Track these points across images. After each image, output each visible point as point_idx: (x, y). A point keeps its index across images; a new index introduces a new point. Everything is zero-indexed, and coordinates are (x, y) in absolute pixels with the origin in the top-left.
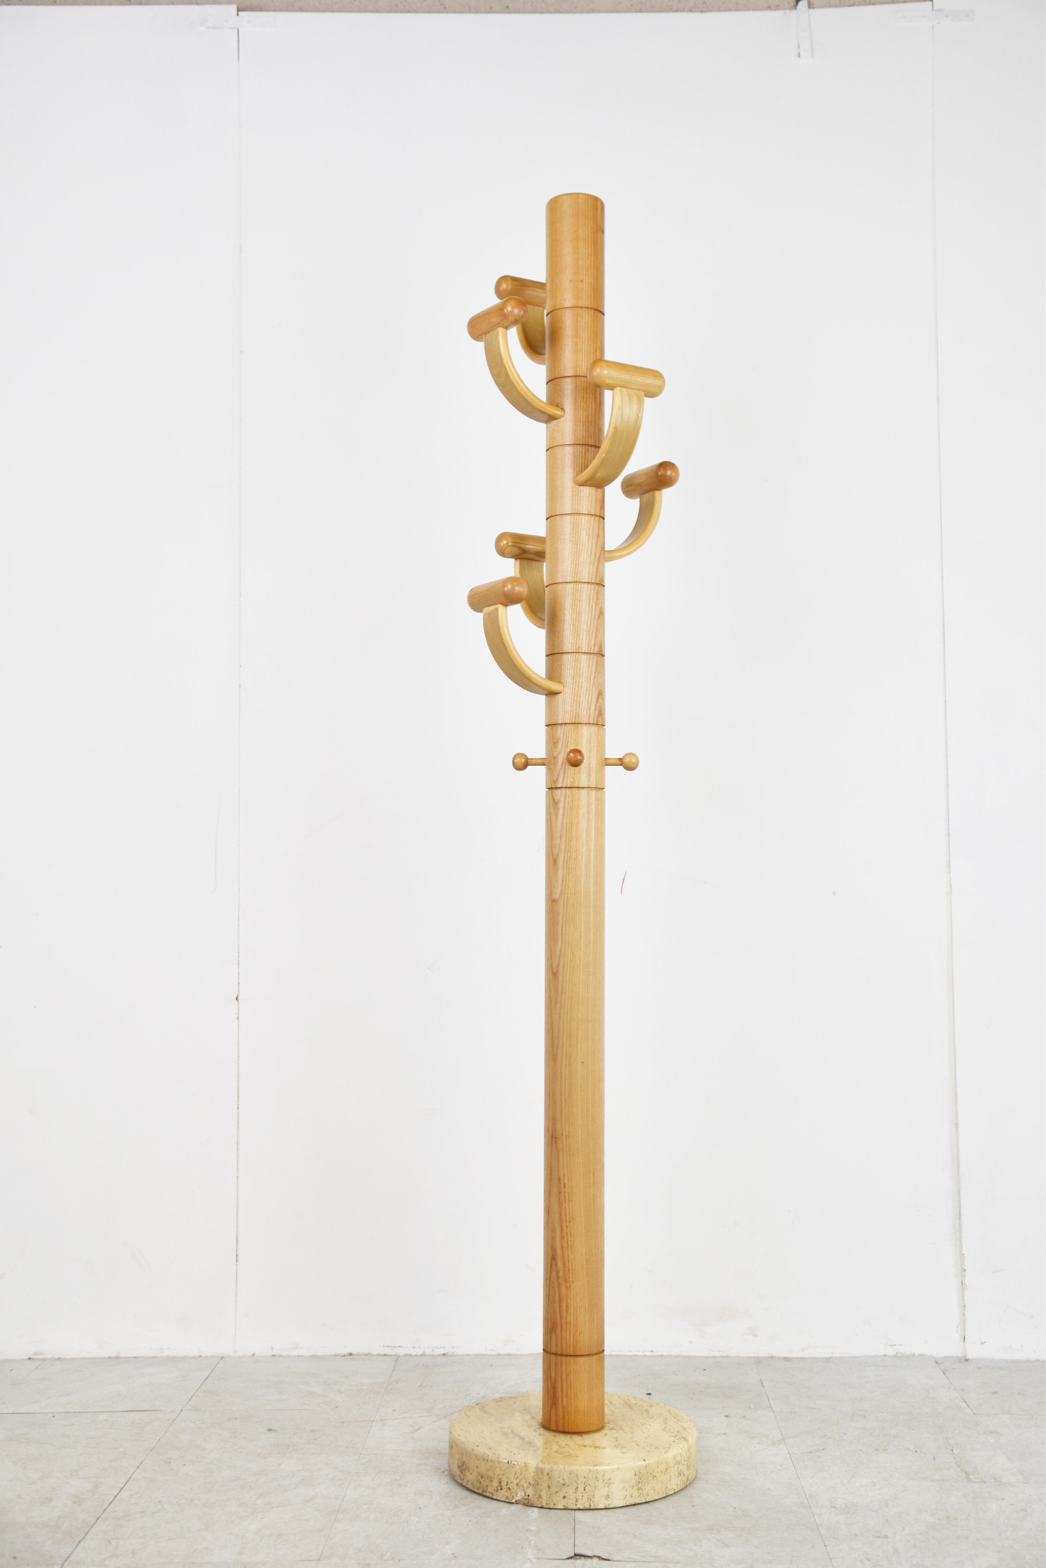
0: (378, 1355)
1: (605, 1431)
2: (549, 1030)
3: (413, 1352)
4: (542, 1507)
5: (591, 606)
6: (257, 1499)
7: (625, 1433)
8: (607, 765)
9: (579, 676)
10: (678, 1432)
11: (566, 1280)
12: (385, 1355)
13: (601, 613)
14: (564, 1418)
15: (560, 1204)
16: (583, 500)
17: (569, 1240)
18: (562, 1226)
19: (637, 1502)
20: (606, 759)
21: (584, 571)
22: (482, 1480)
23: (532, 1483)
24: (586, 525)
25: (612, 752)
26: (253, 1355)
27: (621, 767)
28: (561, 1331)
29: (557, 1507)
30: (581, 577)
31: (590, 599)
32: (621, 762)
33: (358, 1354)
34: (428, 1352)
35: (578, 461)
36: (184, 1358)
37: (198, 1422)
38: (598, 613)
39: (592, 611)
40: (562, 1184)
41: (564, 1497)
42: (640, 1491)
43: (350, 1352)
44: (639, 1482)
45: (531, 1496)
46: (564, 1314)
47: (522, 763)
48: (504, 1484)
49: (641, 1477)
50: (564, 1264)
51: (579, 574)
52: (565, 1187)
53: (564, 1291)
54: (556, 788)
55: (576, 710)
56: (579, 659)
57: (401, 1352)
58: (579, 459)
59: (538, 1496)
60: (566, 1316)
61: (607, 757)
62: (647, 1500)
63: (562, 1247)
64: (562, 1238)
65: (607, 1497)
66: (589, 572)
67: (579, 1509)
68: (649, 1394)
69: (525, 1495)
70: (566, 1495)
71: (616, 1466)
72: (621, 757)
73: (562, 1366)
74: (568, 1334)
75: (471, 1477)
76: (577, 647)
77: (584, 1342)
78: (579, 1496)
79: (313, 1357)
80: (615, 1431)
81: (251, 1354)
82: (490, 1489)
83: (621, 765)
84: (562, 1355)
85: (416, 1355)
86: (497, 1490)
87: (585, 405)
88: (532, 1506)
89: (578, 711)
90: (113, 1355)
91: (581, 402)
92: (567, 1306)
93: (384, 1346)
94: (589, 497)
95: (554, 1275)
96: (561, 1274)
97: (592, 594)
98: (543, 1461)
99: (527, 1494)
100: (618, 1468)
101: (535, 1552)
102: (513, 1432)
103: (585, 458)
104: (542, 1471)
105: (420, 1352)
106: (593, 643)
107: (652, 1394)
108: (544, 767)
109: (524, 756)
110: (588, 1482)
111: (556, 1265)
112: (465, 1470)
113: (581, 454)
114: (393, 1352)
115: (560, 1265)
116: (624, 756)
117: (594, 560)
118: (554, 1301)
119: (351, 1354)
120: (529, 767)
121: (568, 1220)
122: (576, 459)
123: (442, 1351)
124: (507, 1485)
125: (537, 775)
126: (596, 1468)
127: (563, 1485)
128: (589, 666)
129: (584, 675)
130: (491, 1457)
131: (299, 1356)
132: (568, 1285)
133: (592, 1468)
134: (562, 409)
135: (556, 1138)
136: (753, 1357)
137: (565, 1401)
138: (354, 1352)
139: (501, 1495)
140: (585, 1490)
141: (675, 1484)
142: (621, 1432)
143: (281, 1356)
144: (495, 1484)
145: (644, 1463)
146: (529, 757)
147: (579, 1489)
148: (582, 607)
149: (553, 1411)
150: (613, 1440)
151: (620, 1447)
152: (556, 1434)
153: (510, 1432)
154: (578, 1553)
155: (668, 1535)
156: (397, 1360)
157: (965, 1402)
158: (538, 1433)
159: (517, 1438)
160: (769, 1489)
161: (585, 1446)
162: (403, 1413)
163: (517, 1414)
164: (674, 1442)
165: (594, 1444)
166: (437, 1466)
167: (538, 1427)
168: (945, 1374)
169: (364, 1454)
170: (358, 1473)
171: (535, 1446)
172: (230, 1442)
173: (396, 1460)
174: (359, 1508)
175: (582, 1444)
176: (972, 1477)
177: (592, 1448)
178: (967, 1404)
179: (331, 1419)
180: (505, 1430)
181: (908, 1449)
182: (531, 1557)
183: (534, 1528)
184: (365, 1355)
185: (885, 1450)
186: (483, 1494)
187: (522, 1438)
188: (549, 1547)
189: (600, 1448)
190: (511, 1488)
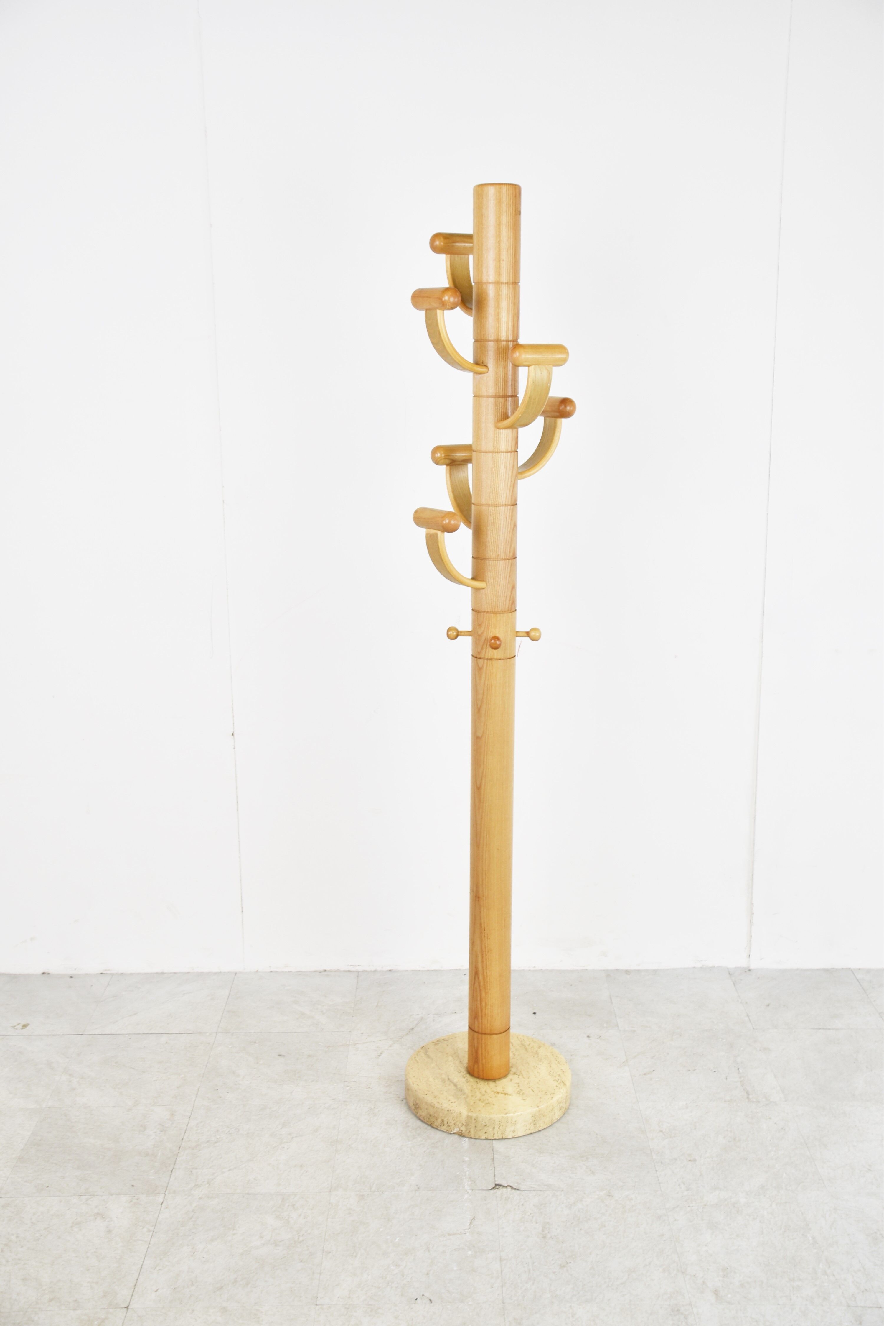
0: (344, 971)
1: (510, 1077)
2: (474, 825)
3: (369, 969)
4: (471, 1138)
5: (507, 522)
6: (281, 1128)
7: (523, 1077)
8: (517, 637)
9: (498, 577)
10: (559, 1075)
11: (485, 988)
12: (349, 971)
13: (515, 526)
14: (483, 1071)
15: (481, 941)
16: (502, 440)
17: (488, 963)
18: (482, 955)
19: (533, 1132)
20: (517, 632)
21: (502, 496)
22: (430, 1118)
23: (465, 1124)
24: (504, 460)
25: (521, 626)
26: (257, 971)
27: (528, 638)
28: (482, 1019)
29: (481, 1138)
30: (500, 501)
31: (506, 517)
32: (528, 634)
33: (330, 971)
34: (379, 969)
35: (499, 409)
36: (209, 974)
37: (230, 1047)
38: (513, 527)
39: (508, 526)
40: (483, 928)
41: (486, 1133)
42: (535, 1126)
43: (324, 969)
44: (535, 1121)
45: (463, 1132)
46: (484, 1009)
47: (454, 634)
48: (445, 1123)
49: (535, 1119)
50: (484, 978)
51: (498, 498)
52: (485, 930)
53: (483, 995)
54: (480, 658)
55: (496, 602)
56: (498, 564)
57: (360, 969)
58: (500, 408)
59: (468, 1131)
60: (485, 1010)
61: (517, 630)
62: (540, 1130)
63: (483, 967)
64: (483, 962)
65: (514, 1131)
66: (506, 497)
67: (495, 1139)
68: (535, 1013)
69: (460, 1130)
70: (487, 1131)
71: (519, 1113)
72: (528, 630)
73: (482, 1040)
74: (486, 1021)
75: (423, 1113)
76: (497, 555)
77: (497, 1024)
78: (495, 1131)
79: (300, 973)
80: (517, 1076)
81: (255, 970)
82: (435, 1124)
83: (528, 637)
84: (482, 1034)
85: (371, 971)
86: (441, 1125)
87: (504, 363)
88: (464, 1136)
89: (497, 603)
90: (159, 970)
91: (501, 362)
92: (486, 1004)
93: (348, 965)
94: (506, 438)
95: (477, 984)
96: (482, 984)
97: (508, 513)
98: (472, 1110)
99: (461, 1130)
100: (521, 1114)
101: (470, 1183)
102: (449, 1079)
103: (504, 407)
104: (471, 1118)
105: (373, 969)
106: (509, 550)
107: (537, 1014)
108: (471, 637)
109: (456, 629)
110: (502, 1124)
111: (478, 978)
112: (418, 1108)
113: (501, 404)
114: (355, 969)
115: (481, 978)
116: (531, 630)
117: (510, 487)
118: (477, 1000)
119: (325, 971)
120: (459, 637)
121: (487, 951)
122: (497, 407)
123: (389, 968)
124: (447, 1123)
125: (466, 644)
126: (507, 1115)
127: (485, 1126)
128: (505, 568)
129: (502, 576)
130: (436, 1105)
131: (289, 972)
132: (487, 991)
133: (504, 1115)
134: (486, 366)
135: (478, 897)
136: (604, 970)
137: (484, 1061)
138: (327, 969)
139: (443, 1128)
140: (499, 1128)
141: (558, 1114)
142: (521, 1077)
143: (276, 972)
144: (439, 1121)
145: (537, 1108)
146: (459, 630)
147: (495, 1128)
148: (501, 524)
149: (476, 1066)
150: (516, 1085)
151: (521, 1093)
152: (478, 1080)
153: (447, 1078)
154: (497, 1183)
155: (555, 1163)
156: (358, 976)
157: (748, 1016)
158: (465, 1079)
159: (452, 1085)
160: (619, 1114)
161: (498, 1093)
162: (368, 1036)
163: (450, 1058)
164: (557, 1086)
165: (504, 1091)
166: (397, 1095)
167: (465, 1073)
168: (735, 986)
169: (347, 1082)
170: (345, 1102)
171: (464, 1094)
172: (255, 1068)
173: (369, 1088)
174: (350, 1139)
175: (496, 1091)
176: (751, 1097)
177: (503, 1095)
178: (749, 1018)
179: (320, 1043)
180: (444, 1076)
181: (710, 1069)
182: (467, 1188)
183: (467, 1159)
184: (335, 971)
185: (694, 1070)
186: (431, 1125)
187: (455, 1085)
188: (479, 1177)
189: (508, 1095)
190: (450, 1125)
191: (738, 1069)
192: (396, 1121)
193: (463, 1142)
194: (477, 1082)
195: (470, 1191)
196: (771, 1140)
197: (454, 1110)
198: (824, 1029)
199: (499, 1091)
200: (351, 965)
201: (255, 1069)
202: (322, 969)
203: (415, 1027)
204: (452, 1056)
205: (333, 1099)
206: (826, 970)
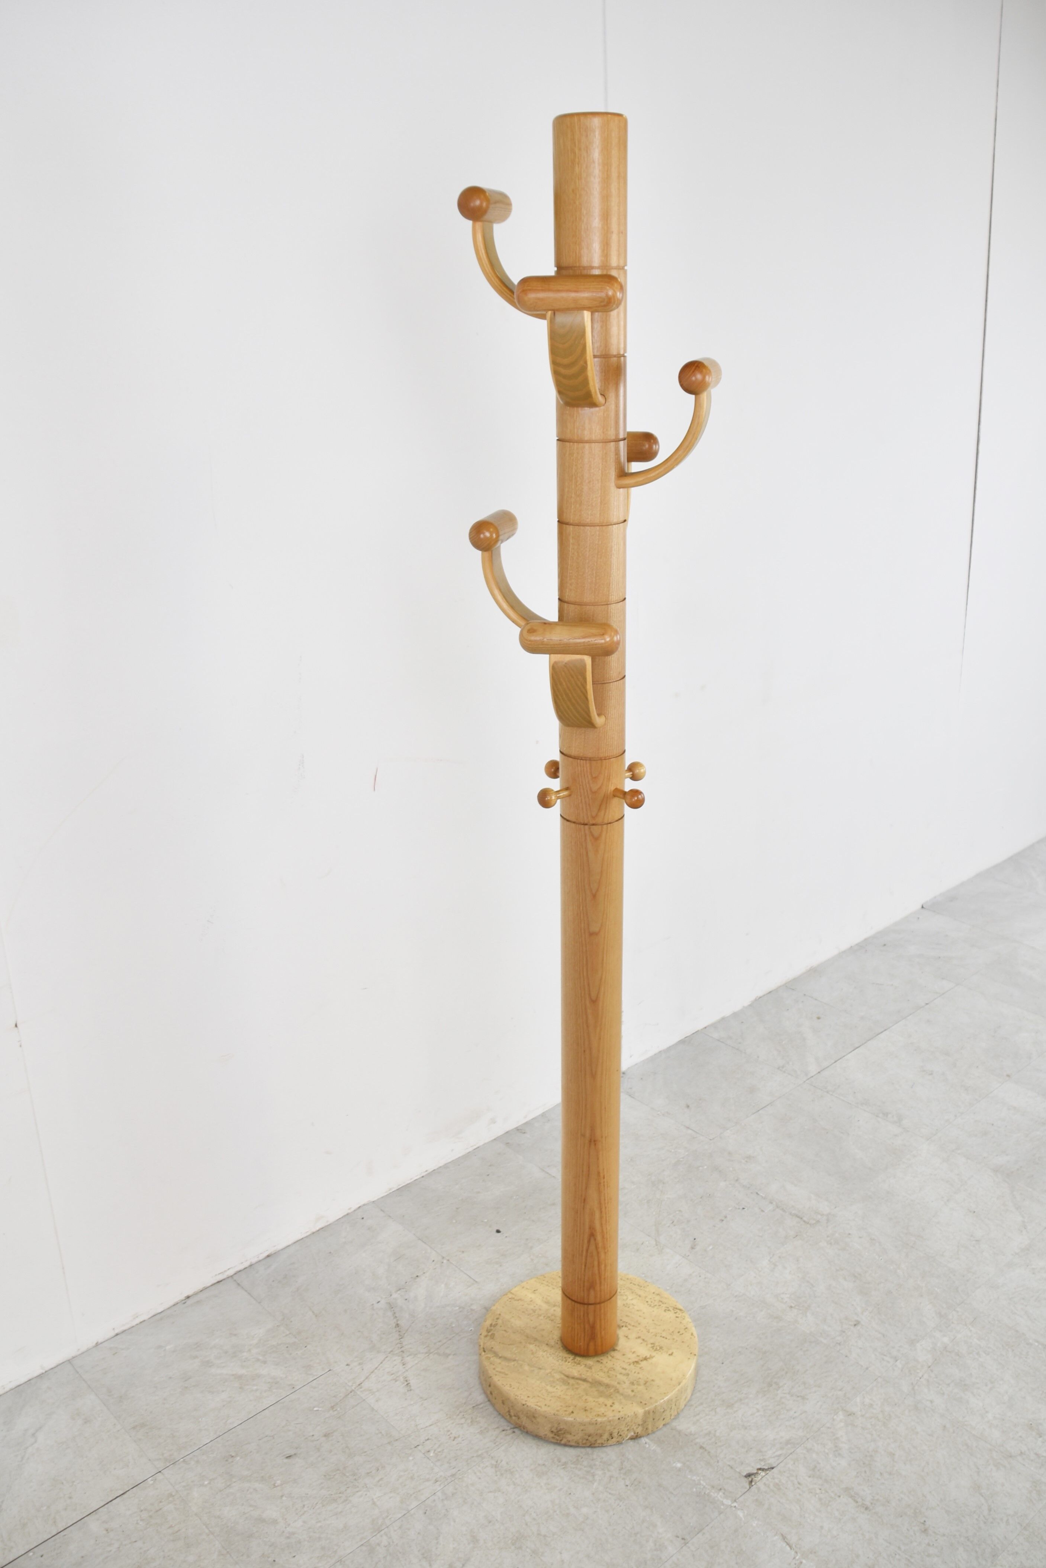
0: (213, 1285)
3: (241, 1267)
4: (649, 1434)
7: (633, 1326)
10: (660, 1302)
11: (604, 1248)
12: (218, 1282)
14: (602, 1345)
15: (599, 1192)
17: (607, 1217)
22: (588, 1437)
23: (640, 1423)
26: (97, 1343)
28: (600, 1286)
29: (659, 1428)
33: (196, 1294)
34: (254, 1260)
36: (30, 1383)
37: (206, 1482)
41: (664, 1419)
43: (186, 1295)
48: (615, 1434)
50: (603, 1237)
59: (645, 1429)
60: (605, 1275)
67: (672, 1420)
68: (498, 1231)
69: (635, 1433)
71: (688, 1375)
75: (575, 1437)
79: (159, 1318)
80: (625, 1328)
81: (94, 1343)
82: (599, 1441)
84: (600, 1303)
85: (246, 1269)
86: (608, 1439)
88: (640, 1437)
92: (605, 1266)
93: (216, 1275)
96: (600, 1245)
99: (637, 1432)
100: (690, 1375)
101: (721, 1494)
102: (568, 1377)
104: (649, 1412)
105: (246, 1264)
111: (595, 1240)
112: (563, 1433)
114: (224, 1276)
115: (599, 1238)
118: (593, 1267)
119: (188, 1297)
124: (618, 1433)
127: (661, 1412)
130: (599, 1419)
131: (141, 1323)
135: (595, 1141)
137: (603, 1333)
138: (190, 1293)
139: (611, 1441)
142: (629, 1327)
144: (606, 1436)
147: (672, 1408)
149: (592, 1344)
150: (640, 1341)
151: (658, 1348)
152: (596, 1359)
153: (563, 1376)
154: (745, 1474)
155: (758, 1411)
156: (239, 1284)
157: (688, 1128)
158: (583, 1366)
159: (580, 1382)
160: (732, 1311)
161: (637, 1362)
162: (360, 1364)
163: (532, 1347)
164: (677, 1317)
165: (638, 1356)
166: (498, 1428)
167: (572, 1357)
168: (633, 1098)
169: (418, 1445)
170: (453, 1475)
171: (608, 1386)
172: (282, 1496)
173: (455, 1438)
174: (527, 1524)
175: (631, 1361)
176: (805, 1219)
177: (645, 1362)
178: (691, 1129)
179: (315, 1409)
180: (557, 1376)
181: (736, 1208)
182: (728, 1502)
183: (679, 1465)
184: (201, 1291)
185: (726, 1217)
186: (592, 1446)
187: (585, 1380)
188: (719, 1480)
189: (649, 1358)
190: (622, 1434)
191: (757, 1193)
192: (544, 1465)
193: (647, 1446)
194: (598, 1361)
195: (735, 1504)
196: (881, 1258)
197: (625, 1415)
198: (762, 1109)
199: (636, 1360)
200: (219, 1274)
201: (284, 1498)
202: (183, 1297)
203: (397, 1321)
204: (530, 1343)
205: (436, 1481)
206: (682, 1042)
